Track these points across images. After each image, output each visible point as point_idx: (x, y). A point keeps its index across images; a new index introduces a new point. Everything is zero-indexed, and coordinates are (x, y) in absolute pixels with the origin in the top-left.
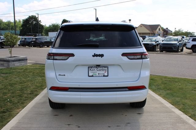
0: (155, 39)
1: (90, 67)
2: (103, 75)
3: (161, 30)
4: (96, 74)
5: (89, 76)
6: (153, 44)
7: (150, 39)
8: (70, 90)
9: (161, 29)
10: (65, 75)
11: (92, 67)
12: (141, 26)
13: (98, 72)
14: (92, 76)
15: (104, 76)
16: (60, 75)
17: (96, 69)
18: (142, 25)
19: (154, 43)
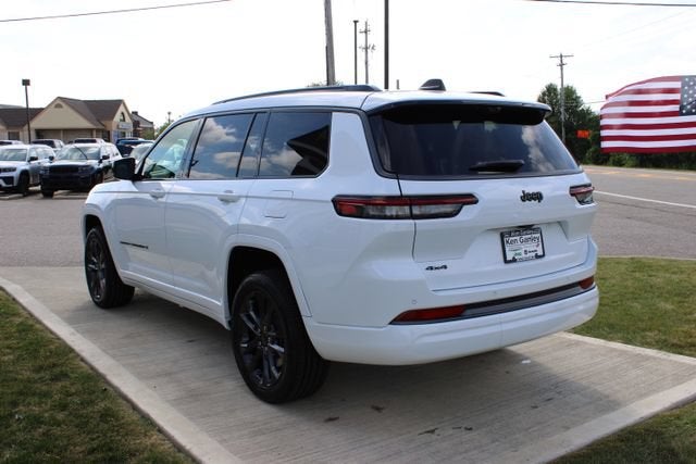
0: (96, 150)
1: (505, 235)
2: (533, 254)
3: (128, 119)
4: (520, 254)
5: (506, 261)
6: (93, 168)
7: (79, 149)
8: (468, 312)
9: (126, 115)
10: (445, 267)
11: (510, 234)
12: (58, 106)
13: (524, 247)
14: (514, 260)
15: (537, 257)
16: (431, 268)
17: (518, 238)
18: (62, 102)
19: (94, 163)
